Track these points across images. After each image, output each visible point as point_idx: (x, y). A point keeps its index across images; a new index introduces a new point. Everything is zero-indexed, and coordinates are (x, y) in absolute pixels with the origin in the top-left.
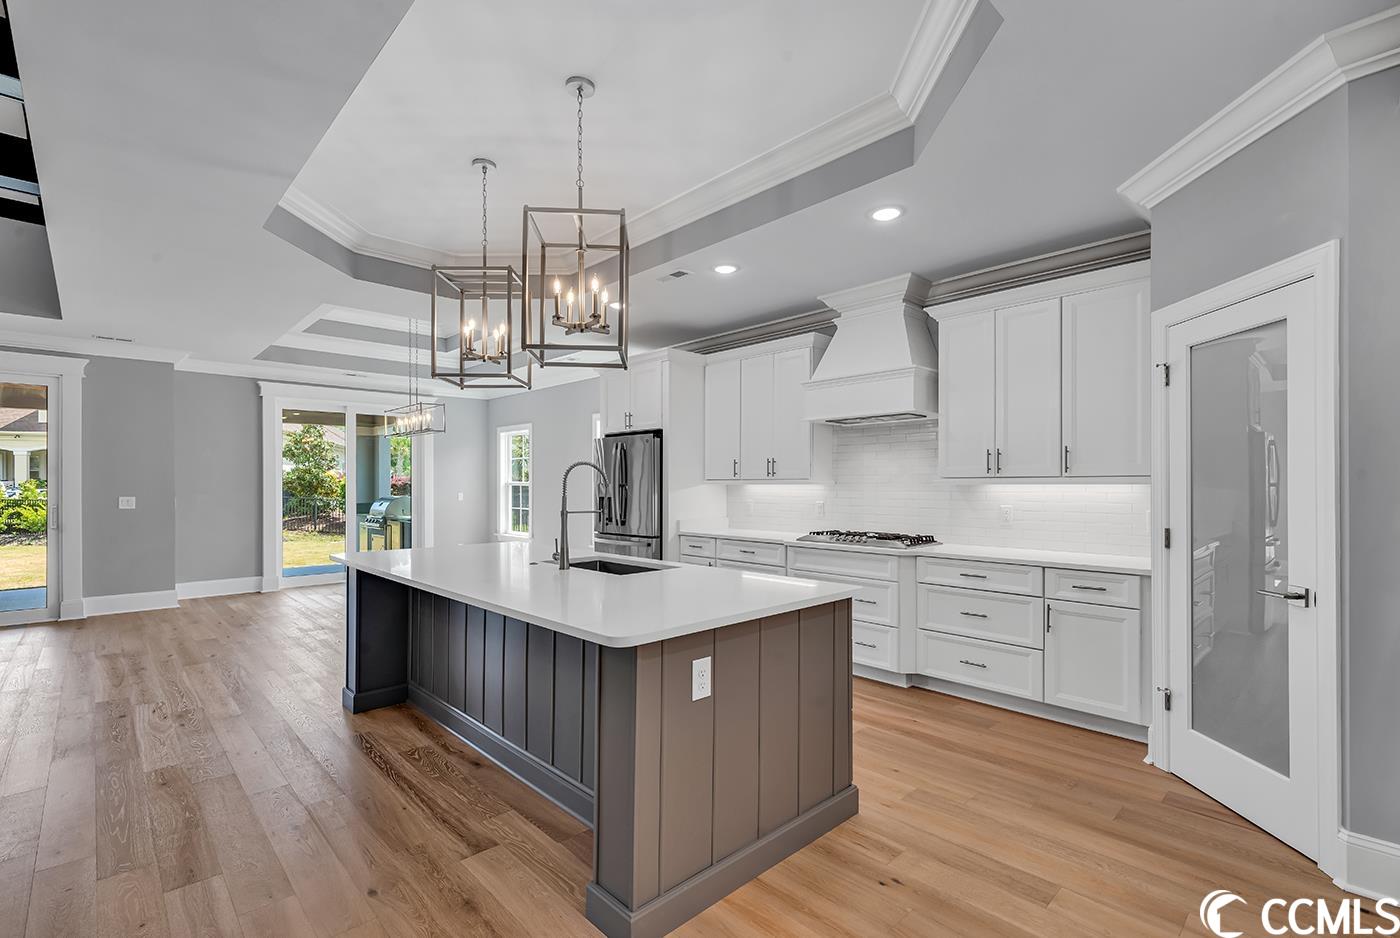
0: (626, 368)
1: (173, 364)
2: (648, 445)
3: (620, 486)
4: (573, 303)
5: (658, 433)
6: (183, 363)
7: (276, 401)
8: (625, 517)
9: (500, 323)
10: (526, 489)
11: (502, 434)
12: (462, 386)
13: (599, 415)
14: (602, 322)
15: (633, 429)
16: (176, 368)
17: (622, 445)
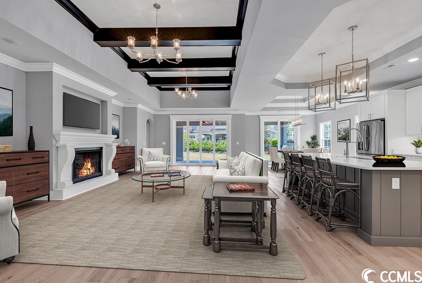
0: (368, 101)
1: (245, 114)
2: (378, 124)
3: (366, 138)
4: (350, 86)
5: (383, 120)
6: (247, 113)
7: (263, 120)
8: (368, 148)
9: (326, 94)
10: (330, 140)
11: (321, 125)
12: (315, 111)
13: (357, 116)
14: (360, 89)
15: (371, 119)
16: (245, 115)
17: (367, 124)
